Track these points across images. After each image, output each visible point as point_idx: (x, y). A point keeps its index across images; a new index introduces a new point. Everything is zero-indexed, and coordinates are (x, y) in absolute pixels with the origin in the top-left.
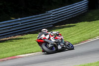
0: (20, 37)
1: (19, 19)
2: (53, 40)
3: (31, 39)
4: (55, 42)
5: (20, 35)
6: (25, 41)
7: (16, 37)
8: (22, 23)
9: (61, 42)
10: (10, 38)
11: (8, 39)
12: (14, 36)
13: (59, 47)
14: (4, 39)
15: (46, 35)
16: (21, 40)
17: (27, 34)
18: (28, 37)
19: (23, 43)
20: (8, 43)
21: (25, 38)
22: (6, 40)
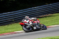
0: (51, 15)
1: (51, 4)
2: (31, 24)
3: (57, 16)
4: (32, 25)
5: (51, 14)
6: (54, 17)
7: (49, 15)
8: (52, 7)
9: (37, 25)
10: (45, 16)
11: (44, 16)
12: (48, 14)
13: (35, 28)
14: (41, 16)
15: (27, 20)
16: (52, 17)
17: (55, 13)
18: (56, 15)
19: (53, 19)
20: (44, 18)
21: (54, 16)
22: (43, 17)
